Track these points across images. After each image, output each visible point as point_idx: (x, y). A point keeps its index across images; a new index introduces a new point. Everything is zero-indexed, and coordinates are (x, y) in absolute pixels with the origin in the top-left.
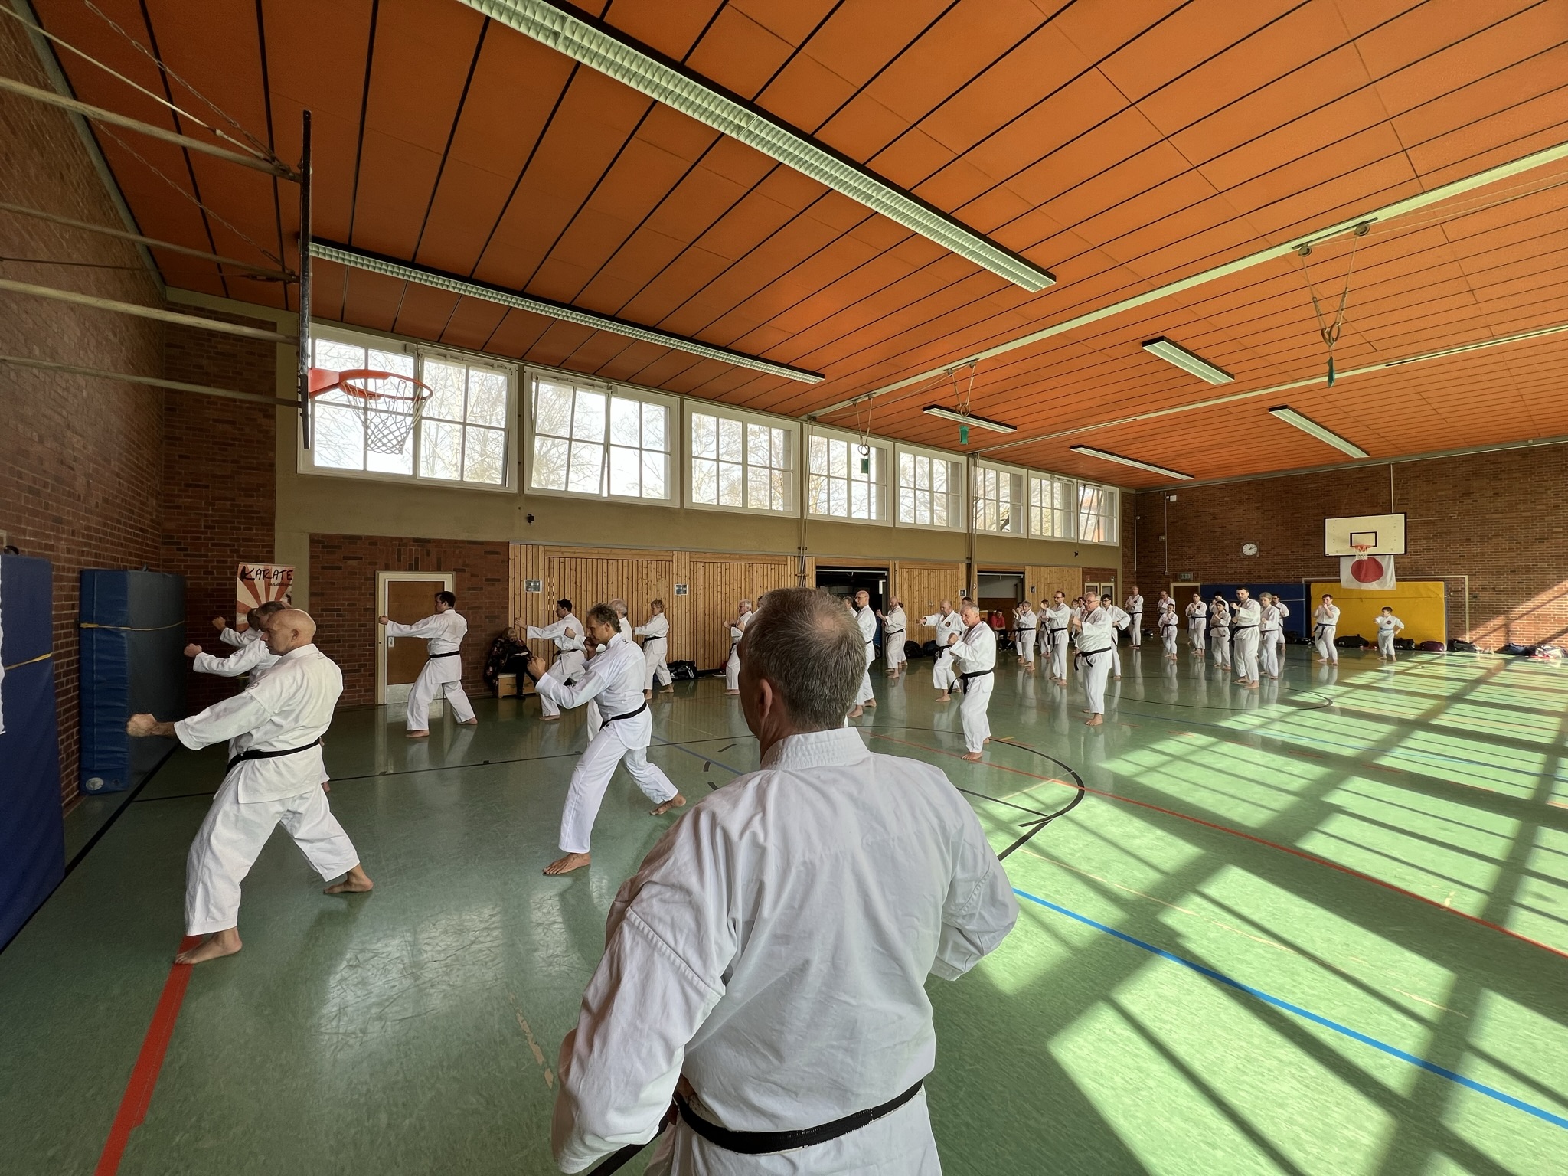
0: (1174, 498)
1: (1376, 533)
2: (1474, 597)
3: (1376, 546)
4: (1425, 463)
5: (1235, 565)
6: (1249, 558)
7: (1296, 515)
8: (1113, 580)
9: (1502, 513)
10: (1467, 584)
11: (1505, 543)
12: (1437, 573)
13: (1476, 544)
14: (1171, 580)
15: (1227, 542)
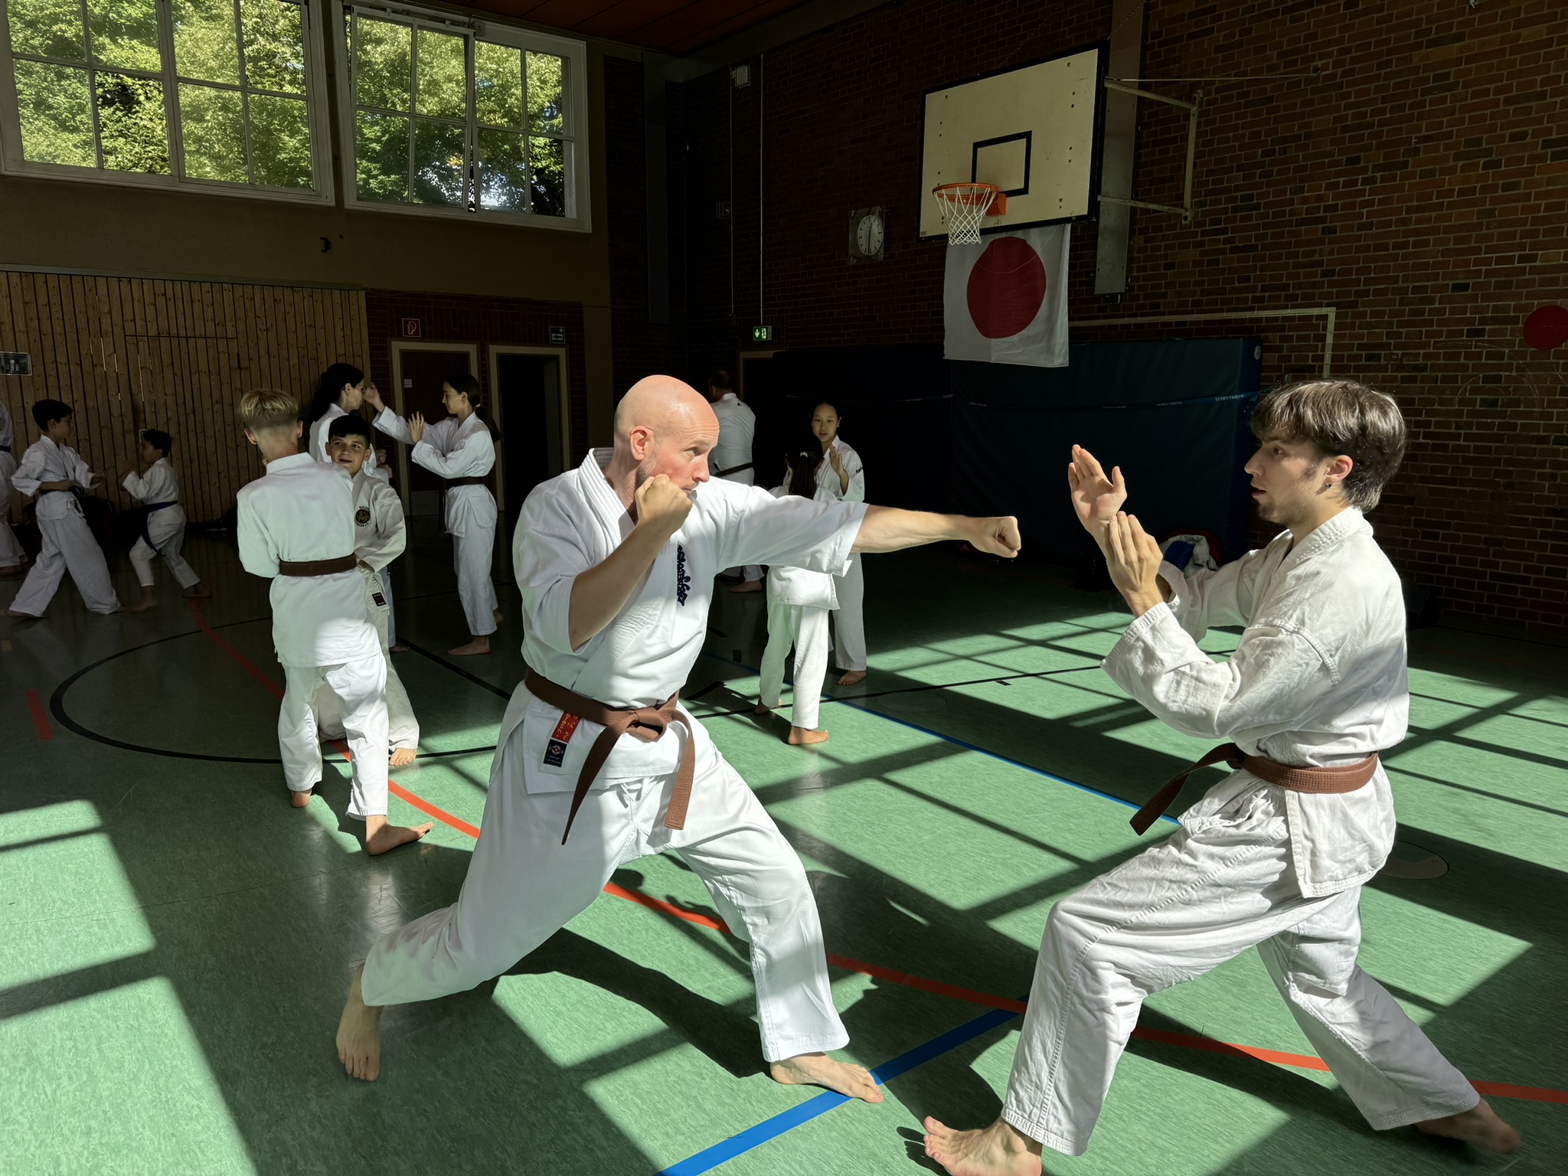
0: (742, 76)
1: (1027, 136)
3: (1026, 190)
5: (844, 291)
6: (869, 264)
8: (561, 337)
9: (1459, 38)
10: (1329, 340)
11: (1452, 171)
12: (1260, 303)
13: (1372, 181)
14: (740, 341)
15: (833, 212)
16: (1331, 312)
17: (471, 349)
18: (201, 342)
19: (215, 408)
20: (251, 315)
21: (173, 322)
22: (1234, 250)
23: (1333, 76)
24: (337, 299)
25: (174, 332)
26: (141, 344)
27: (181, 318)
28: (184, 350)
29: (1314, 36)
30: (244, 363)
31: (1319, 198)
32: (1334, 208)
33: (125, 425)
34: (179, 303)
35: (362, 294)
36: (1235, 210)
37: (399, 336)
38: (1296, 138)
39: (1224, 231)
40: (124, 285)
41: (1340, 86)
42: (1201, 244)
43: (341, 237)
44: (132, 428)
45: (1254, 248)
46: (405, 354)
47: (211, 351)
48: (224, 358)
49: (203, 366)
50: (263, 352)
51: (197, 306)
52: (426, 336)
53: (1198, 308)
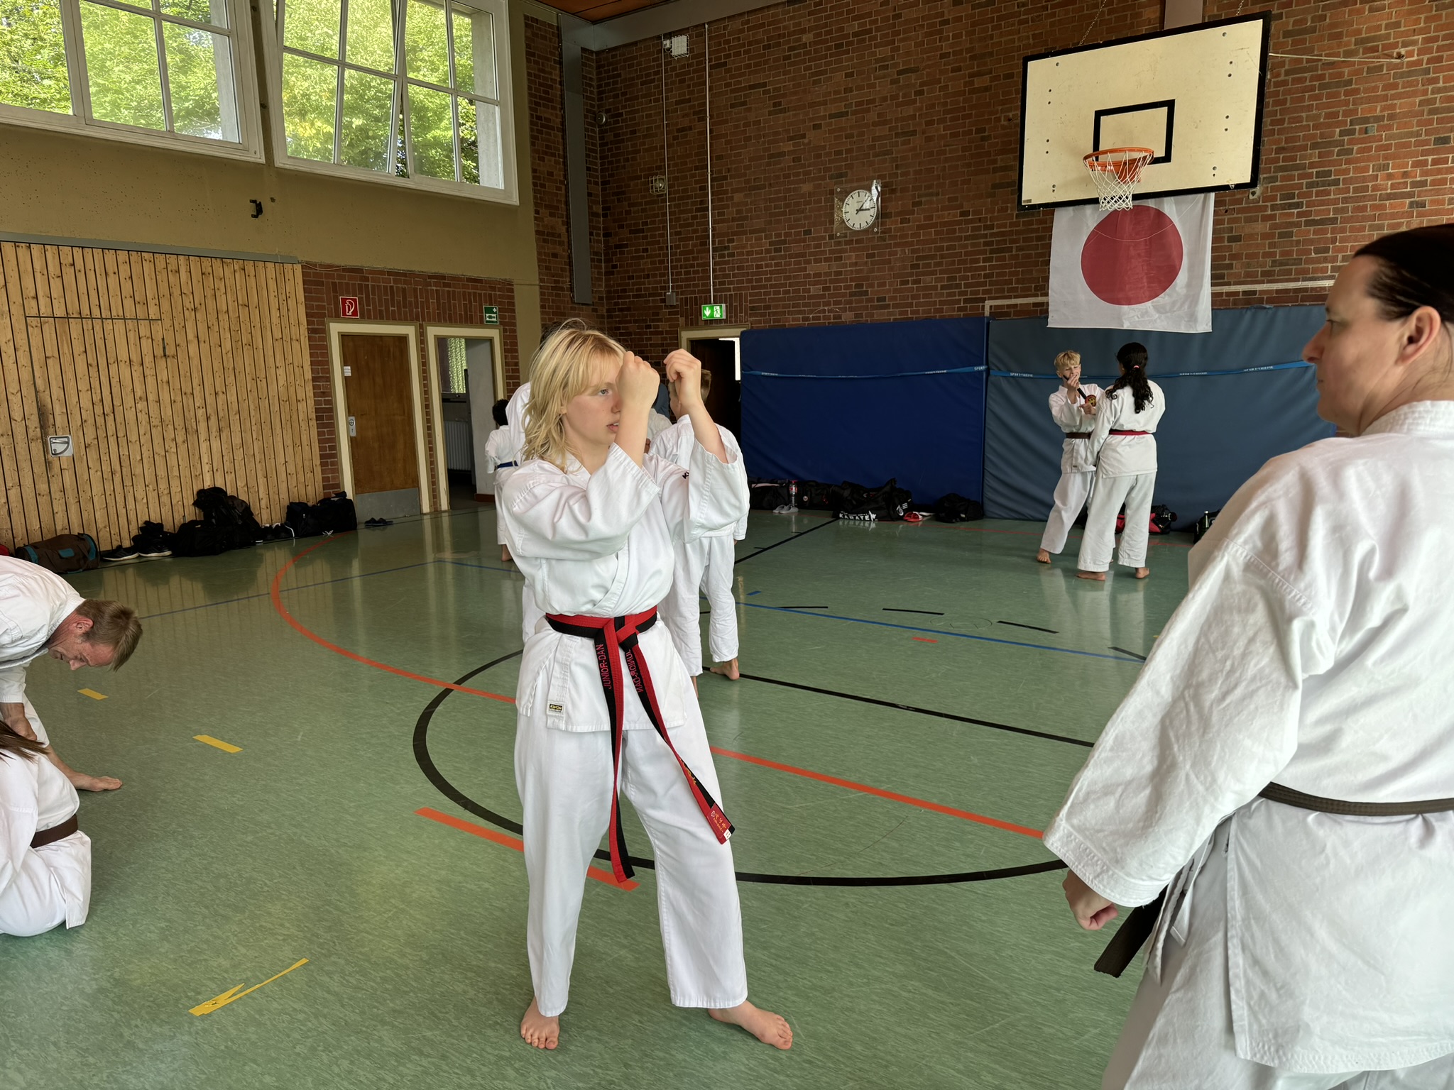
0: (679, 46)
1: (1170, 105)
3: (1167, 158)
5: (823, 267)
6: (858, 239)
7: (978, 82)
8: (495, 317)
14: (682, 320)
15: (806, 188)
17: (409, 330)
18: (119, 325)
19: (139, 406)
20: (176, 292)
21: (84, 298)
22: (1308, 223)
23: (1419, 62)
24: (271, 274)
25: (86, 312)
26: (45, 327)
27: (93, 294)
28: (99, 335)
29: (1397, 25)
30: (170, 350)
31: (1405, 175)
32: (1424, 184)
33: (30, 431)
34: (91, 275)
35: (298, 268)
36: (1310, 185)
37: (338, 316)
38: (1378, 119)
39: (1298, 205)
40: (22, 251)
41: (1427, 71)
42: (1272, 217)
43: (273, 200)
44: (39, 435)
45: (1334, 221)
46: (344, 337)
47: (131, 335)
48: (146, 344)
49: (123, 355)
50: (191, 336)
51: (113, 280)
52: (366, 317)
53: (1268, 276)
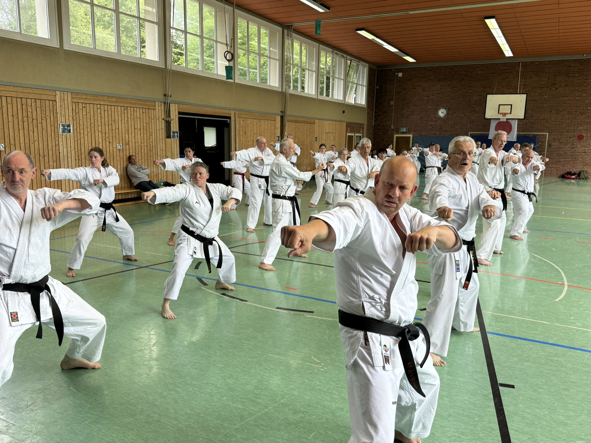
0: (400, 75)
1: (511, 105)
2: (550, 145)
3: (511, 113)
4: (537, 63)
5: (433, 123)
6: (441, 118)
7: (469, 91)
8: (362, 131)
9: (567, 97)
10: (547, 138)
11: (566, 115)
12: (535, 131)
13: (554, 115)
14: (395, 132)
15: (430, 107)
16: (547, 134)
17: (354, 135)
20: (336, 128)
22: (530, 123)
23: (547, 99)
24: (343, 124)
25: (329, 132)
29: (544, 92)
30: (335, 139)
31: (545, 116)
32: (548, 118)
34: (330, 125)
35: (346, 123)
36: (530, 117)
37: (348, 132)
38: (541, 107)
39: (528, 120)
41: (549, 100)
43: (344, 110)
45: (534, 123)
46: (348, 136)
50: (336, 136)
51: (332, 126)
53: (523, 132)
